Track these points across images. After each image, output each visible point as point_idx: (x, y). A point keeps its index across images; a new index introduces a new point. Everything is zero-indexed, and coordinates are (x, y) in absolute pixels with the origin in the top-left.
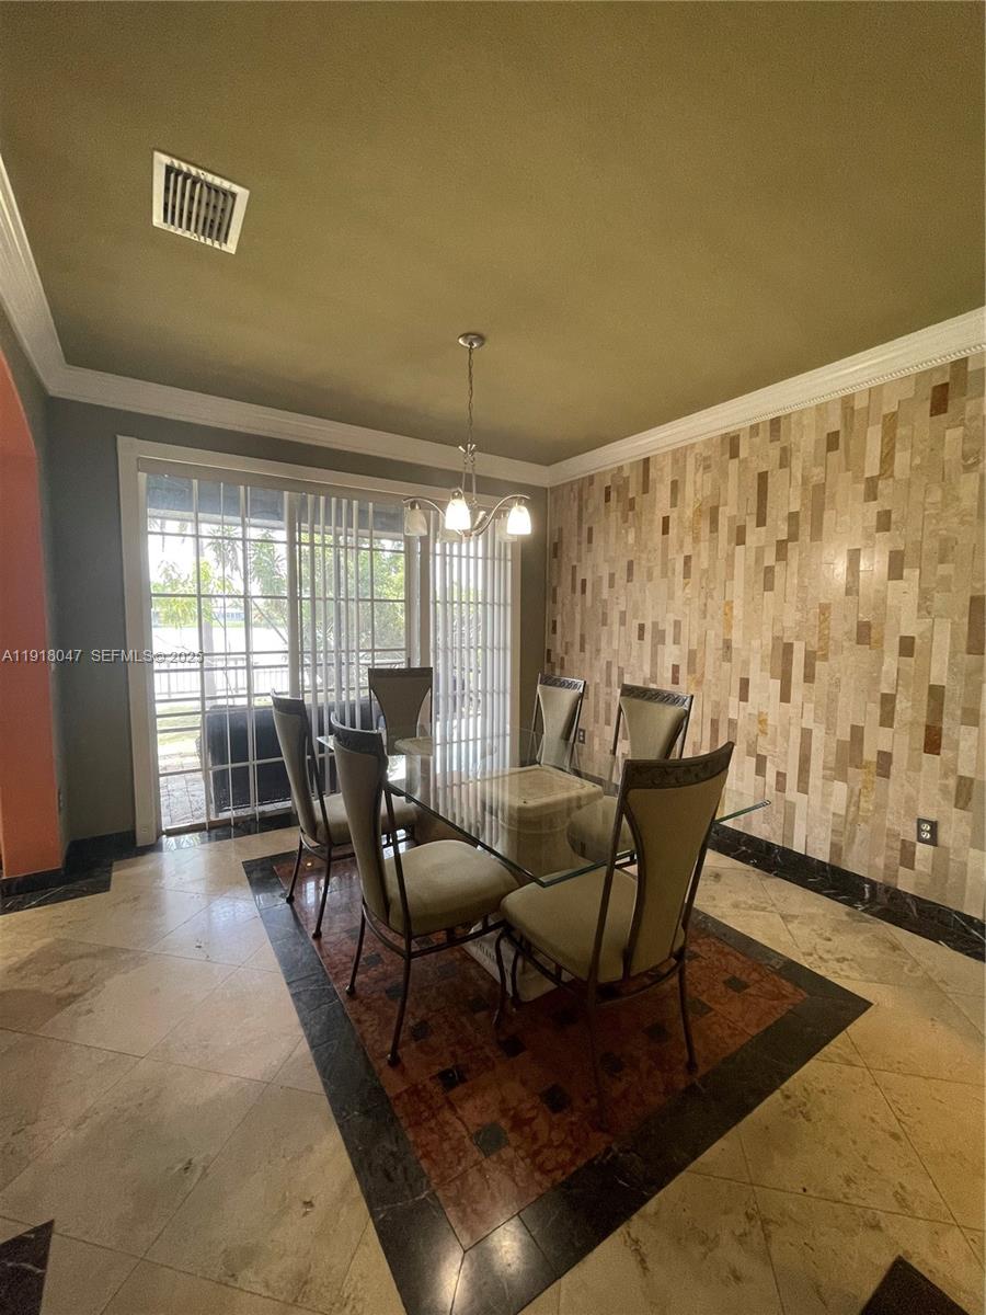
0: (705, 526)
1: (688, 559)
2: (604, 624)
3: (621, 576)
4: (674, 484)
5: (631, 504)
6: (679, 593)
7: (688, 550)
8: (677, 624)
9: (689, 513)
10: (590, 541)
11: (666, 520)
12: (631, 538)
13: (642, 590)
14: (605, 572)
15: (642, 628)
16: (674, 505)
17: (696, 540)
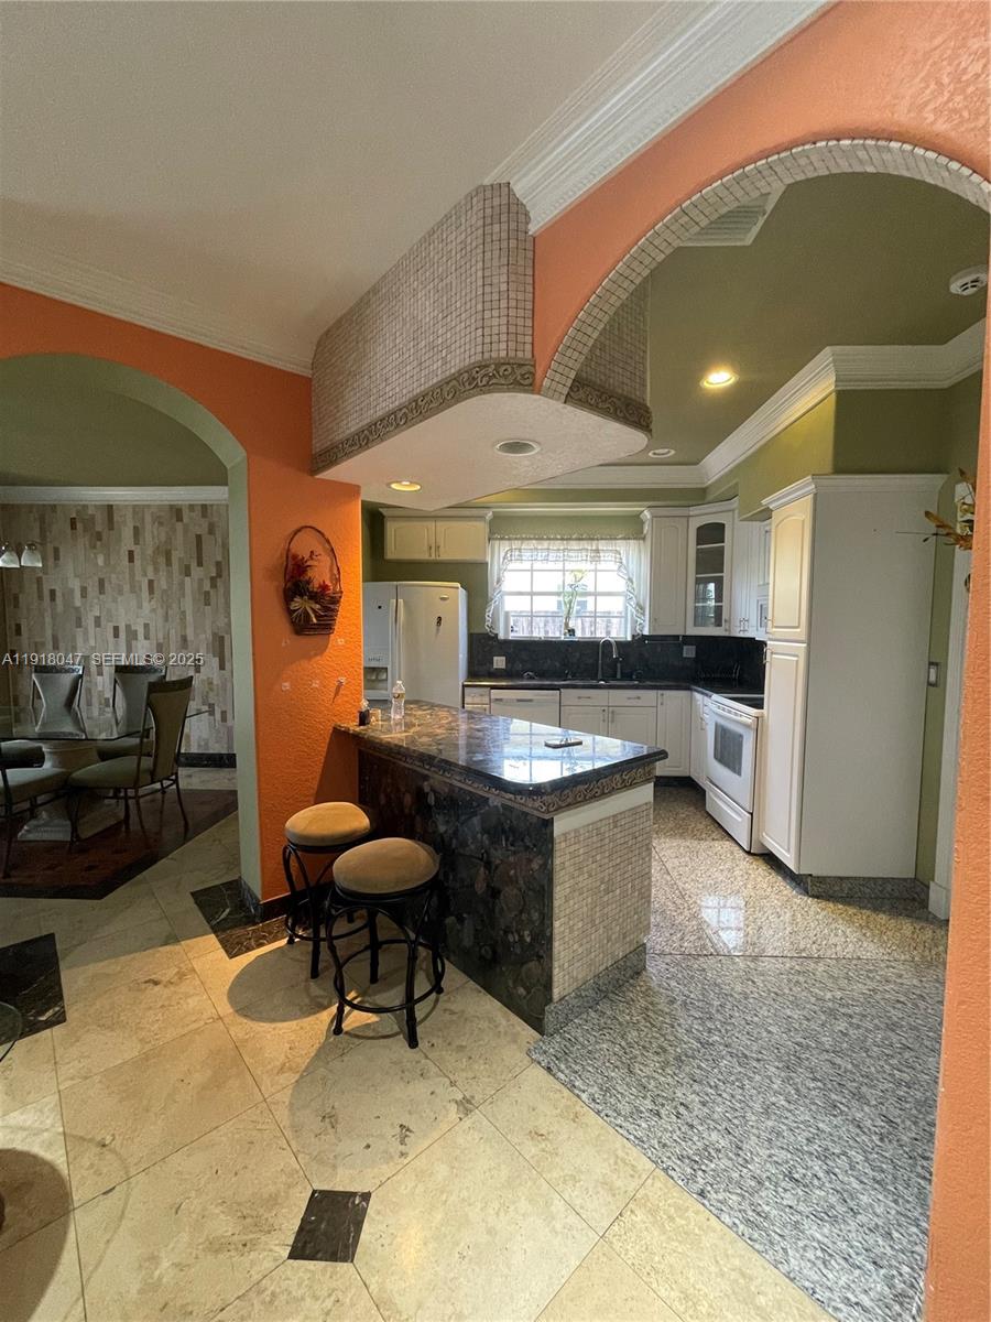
0: (162, 560)
1: (151, 583)
2: (79, 625)
3: (93, 591)
4: (136, 529)
5: (99, 536)
6: (146, 604)
7: (151, 575)
8: (146, 626)
9: (150, 552)
10: (57, 558)
11: (131, 554)
12: (101, 561)
13: (115, 601)
14: (75, 584)
15: (116, 629)
16: (137, 542)
17: (156, 570)
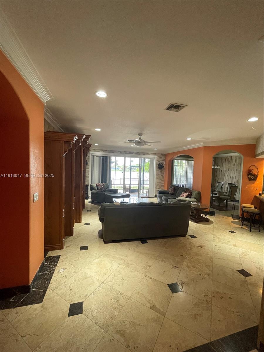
0: (239, 165)
1: (237, 169)
2: (225, 176)
3: (227, 170)
4: (235, 160)
5: (229, 161)
6: (236, 173)
7: (237, 168)
8: (235, 177)
9: (237, 164)
10: (223, 165)
11: (234, 164)
12: (229, 165)
13: (231, 172)
14: (225, 169)
15: (230, 177)
16: (235, 162)
17: (238, 167)
